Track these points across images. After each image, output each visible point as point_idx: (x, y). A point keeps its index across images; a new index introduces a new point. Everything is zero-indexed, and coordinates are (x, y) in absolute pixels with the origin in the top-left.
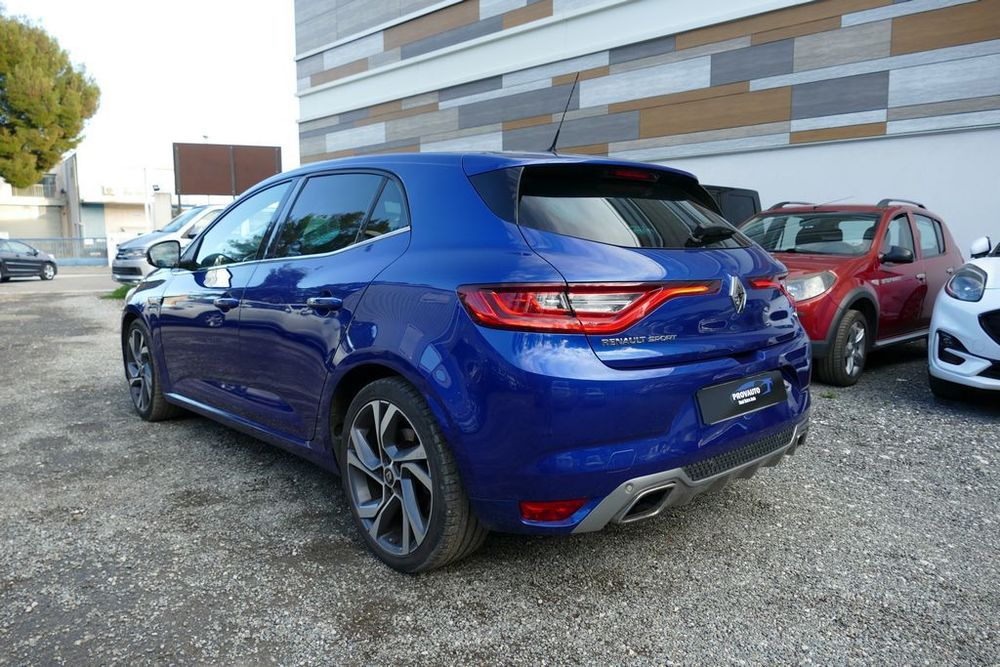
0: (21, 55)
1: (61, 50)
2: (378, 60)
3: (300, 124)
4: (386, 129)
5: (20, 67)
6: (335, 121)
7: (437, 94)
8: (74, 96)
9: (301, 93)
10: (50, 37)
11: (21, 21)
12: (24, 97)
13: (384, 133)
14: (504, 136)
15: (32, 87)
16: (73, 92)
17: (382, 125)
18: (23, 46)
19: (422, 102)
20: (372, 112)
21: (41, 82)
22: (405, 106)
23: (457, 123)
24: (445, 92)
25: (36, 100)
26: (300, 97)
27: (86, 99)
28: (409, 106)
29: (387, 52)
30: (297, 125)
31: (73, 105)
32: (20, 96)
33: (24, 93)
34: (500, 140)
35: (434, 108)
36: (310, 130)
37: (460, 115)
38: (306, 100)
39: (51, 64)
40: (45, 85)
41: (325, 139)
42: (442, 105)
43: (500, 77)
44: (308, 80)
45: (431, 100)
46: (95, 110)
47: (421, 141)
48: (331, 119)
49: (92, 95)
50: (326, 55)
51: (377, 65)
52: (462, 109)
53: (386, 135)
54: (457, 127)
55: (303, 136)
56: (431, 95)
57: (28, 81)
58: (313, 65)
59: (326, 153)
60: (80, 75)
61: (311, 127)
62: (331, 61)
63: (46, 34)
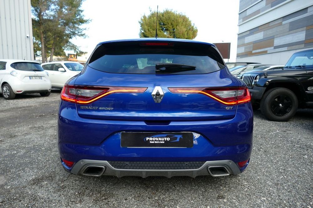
0: (179, 23)
1: (190, 20)
2: (263, 9)
3: (238, 35)
4: (264, 34)
5: (178, 26)
6: (248, 33)
7: (282, 19)
8: (191, 32)
9: (240, 24)
10: (187, 17)
11: (180, 14)
12: (179, 34)
13: (263, 35)
14: (306, 32)
15: (181, 31)
16: (190, 32)
17: (262, 33)
18: (180, 21)
19: (276, 22)
20: (260, 28)
21: (183, 30)
22: (271, 24)
23: (288, 29)
24: (285, 18)
25: (181, 35)
26: (239, 26)
27: (194, 33)
28: (272, 25)
29: (267, 6)
30: (237, 35)
31: (190, 35)
32: (178, 34)
33: (179, 33)
34: (305, 34)
35: (280, 24)
36: (241, 36)
37: (289, 26)
38: (240, 26)
39: (186, 24)
40: (184, 30)
41: (245, 39)
42: (284, 23)
43: (307, 8)
44: (241, 20)
45: (279, 21)
46: (196, 36)
47: (275, 37)
48: (247, 32)
49: (195, 32)
50: (248, 10)
51: (263, 11)
52: (291, 23)
53: (264, 36)
54: (288, 30)
55: (239, 39)
56: (280, 19)
57: (180, 30)
58: (243, 14)
59: (244, 44)
60: (193, 26)
61: (241, 35)
62: (249, 12)
63: (186, 17)
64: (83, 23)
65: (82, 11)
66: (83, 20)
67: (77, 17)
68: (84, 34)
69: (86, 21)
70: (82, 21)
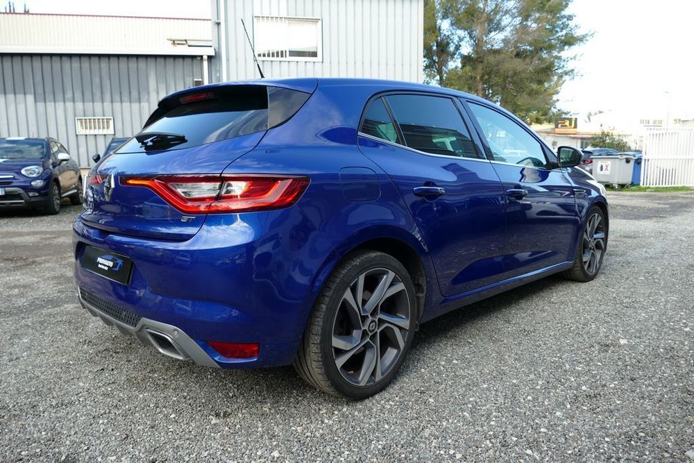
64: (573, 44)
65: (570, 18)
66: (572, 37)
67: (560, 34)
68: (572, 70)
69: (581, 39)
70: (570, 41)
